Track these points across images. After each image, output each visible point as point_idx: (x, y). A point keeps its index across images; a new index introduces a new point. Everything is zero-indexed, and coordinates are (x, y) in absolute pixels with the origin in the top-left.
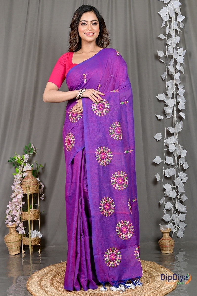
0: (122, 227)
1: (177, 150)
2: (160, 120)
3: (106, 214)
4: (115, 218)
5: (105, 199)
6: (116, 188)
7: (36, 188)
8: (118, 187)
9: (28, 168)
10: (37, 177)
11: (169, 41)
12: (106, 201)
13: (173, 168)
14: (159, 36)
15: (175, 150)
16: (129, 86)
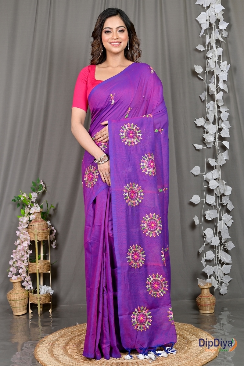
0: (154, 282)
1: (220, 187)
2: (198, 150)
3: (134, 265)
4: (145, 270)
5: (134, 247)
6: (147, 234)
7: (46, 234)
8: (149, 233)
9: (36, 209)
10: (47, 220)
11: (209, 54)
12: (135, 249)
13: (215, 209)
14: (196, 47)
15: (218, 187)
16: (165, 111)
